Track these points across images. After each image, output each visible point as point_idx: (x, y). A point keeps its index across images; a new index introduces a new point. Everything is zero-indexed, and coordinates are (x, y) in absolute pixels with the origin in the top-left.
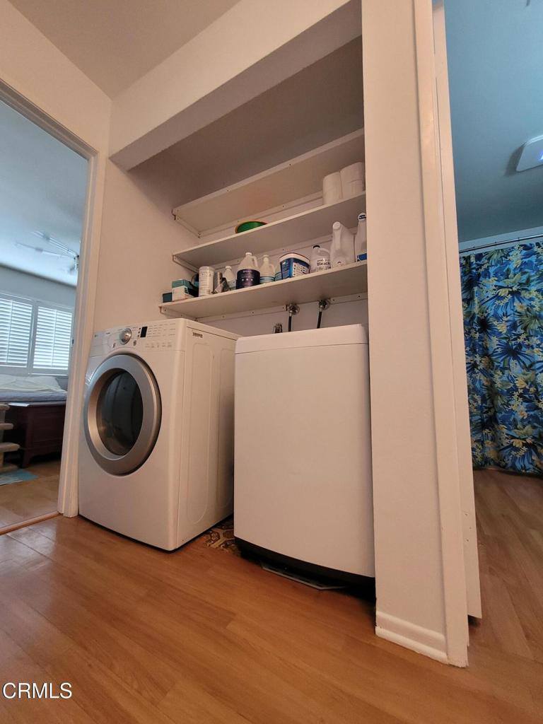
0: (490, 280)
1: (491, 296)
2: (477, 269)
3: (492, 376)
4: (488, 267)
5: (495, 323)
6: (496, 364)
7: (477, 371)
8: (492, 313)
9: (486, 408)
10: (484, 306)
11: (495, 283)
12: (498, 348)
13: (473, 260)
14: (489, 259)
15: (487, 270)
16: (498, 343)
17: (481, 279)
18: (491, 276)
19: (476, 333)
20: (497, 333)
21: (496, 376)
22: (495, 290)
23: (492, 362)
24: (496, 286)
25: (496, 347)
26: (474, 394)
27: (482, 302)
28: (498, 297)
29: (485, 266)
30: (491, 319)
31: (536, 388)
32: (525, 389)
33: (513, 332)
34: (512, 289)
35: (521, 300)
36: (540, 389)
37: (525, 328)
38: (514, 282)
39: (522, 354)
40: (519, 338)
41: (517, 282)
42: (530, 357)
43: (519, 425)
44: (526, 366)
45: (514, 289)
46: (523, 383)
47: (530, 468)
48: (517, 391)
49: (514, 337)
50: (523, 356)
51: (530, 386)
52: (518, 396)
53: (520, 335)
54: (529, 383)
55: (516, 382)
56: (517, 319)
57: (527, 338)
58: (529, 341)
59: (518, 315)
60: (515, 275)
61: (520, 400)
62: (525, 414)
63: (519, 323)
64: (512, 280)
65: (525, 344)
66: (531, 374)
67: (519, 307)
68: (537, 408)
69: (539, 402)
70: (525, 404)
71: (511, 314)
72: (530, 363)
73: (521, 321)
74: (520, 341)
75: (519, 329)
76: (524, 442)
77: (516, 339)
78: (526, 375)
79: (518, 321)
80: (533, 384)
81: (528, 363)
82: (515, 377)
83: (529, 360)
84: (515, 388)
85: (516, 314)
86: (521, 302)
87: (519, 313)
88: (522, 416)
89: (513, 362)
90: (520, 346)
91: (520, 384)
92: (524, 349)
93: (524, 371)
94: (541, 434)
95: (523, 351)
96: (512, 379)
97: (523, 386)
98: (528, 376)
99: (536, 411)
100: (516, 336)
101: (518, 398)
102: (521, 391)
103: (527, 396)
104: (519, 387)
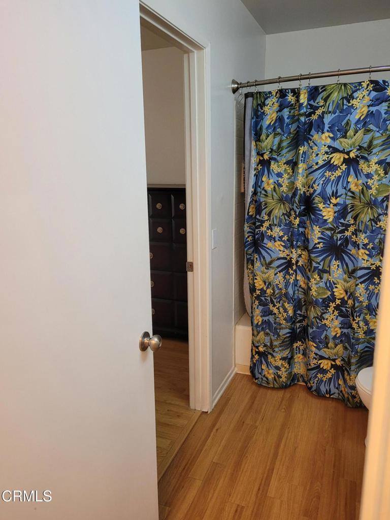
0: (323, 136)
1: (321, 163)
2: (310, 115)
3: (309, 279)
4: (323, 113)
5: (321, 206)
6: (314, 264)
7: (291, 272)
8: (319, 189)
9: (300, 315)
10: (311, 177)
11: (329, 141)
12: (319, 243)
13: (303, 99)
14: (326, 100)
15: (321, 117)
16: (319, 235)
17: (313, 132)
18: (325, 130)
19: (295, 218)
20: (321, 221)
21: (312, 280)
22: (327, 153)
23: (310, 260)
24: (329, 147)
25: (316, 241)
26: (285, 302)
27: (310, 171)
28: (329, 166)
29: (319, 112)
30: (317, 200)
31: (354, 301)
32: (342, 299)
33: (342, 221)
34: (349, 156)
35: (357, 173)
36: (357, 304)
37: (355, 218)
38: (354, 144)
39: (347, 253)
40: (348, 231)
41: (357, 144)
42: (353, 259)
43: (330, 343)
44: (349, 271)
45: (352, 155)
46: (342, 292)
47: (335, 393)
48: (334, 300)
49: (341, 228)
50: (348, 256)
51: (349, 298)
52: (334, 307)
53: (349, 226)
54: (349, 294)
55: (335, 290)
56: (348, 202)
57: (355, 233)
58: (356, 237)
59: (351, 196)
60: (356, 132)
61: (336, 313)
62: (339, 331)
63: (350, 209)
64: (350, 141)
65: (352, 240)
66: (352, 281)
67: (354, 183)
68: (350, 327)
69: (354, 320)
70: (340, 319)
71: (342, 194)
72: (353, 268)
73: (353, 207)
74: (347, 234)
75: (349, 217)
76: (333, 363)
77: (342, 232)
78: (348, 283)
79: (350, 205)
80: (352, 295)
81: (351, 268)
82: (335, 284)
83: (353, 263)
84: (333, 298)
85: (350, 194)
86: (357, 177)
87: (353, 193)
88: (335, 334)
89: (335, 264)
90: (347, 241)
91: (339, 292)
92: (350, 247)
93: (345, 276)
94: (349, 358)
95: (348, 249)
96: (331, 286)
97: (342, 296)
98: (349, 284)
99: (349, 329)
100: (344, 228)
101: (334, 311)
102: (338, 302)
103: (344, 309)
104: (338, 297)
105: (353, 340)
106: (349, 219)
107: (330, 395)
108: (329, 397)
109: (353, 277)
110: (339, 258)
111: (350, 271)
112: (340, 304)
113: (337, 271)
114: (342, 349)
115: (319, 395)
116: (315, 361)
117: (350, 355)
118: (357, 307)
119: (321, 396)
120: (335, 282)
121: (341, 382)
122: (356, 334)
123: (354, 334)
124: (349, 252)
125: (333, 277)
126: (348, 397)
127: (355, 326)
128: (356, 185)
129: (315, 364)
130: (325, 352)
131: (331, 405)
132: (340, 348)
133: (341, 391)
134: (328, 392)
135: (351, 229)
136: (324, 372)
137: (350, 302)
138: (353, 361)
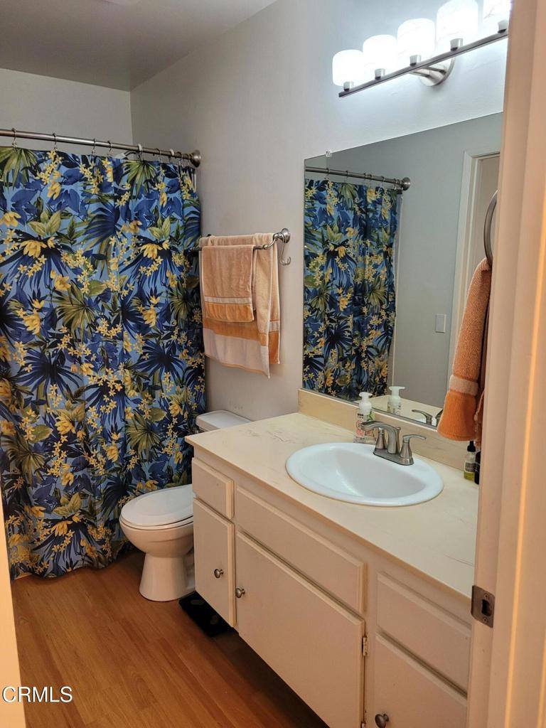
0: (7, 216)
1: (9, 253)
3: (19, 419)
4: (2, 184)
6: (24, 396)
8: (13, 290)
11: (16, 224)
16: (26, 354)
18: (8, 208)
20: (23, 334)
21: (25, 419)
22: (16, 240)
23: (17, 392)
24: (18, 232)
25: (24, 363)
28: (22, 257)
30: (13, 305)
31: (86, 431)
32: (69, 434)
33: (51, 331)
34: (47, 245)
35: (61, 268)
36: (91, 434)
37: (69, 325)
38: (49, 230)
39: (65, 373)
40: (61, 342)
41: (54, 230)
42: (77, 378)
43: (62, 497)
44: (71, 395)
45: (51, 244)
46: (67, 424)
47: (78, 561)
48: (58, 439)
49: (52, 340)
50: (67, 375)
51: (78, 430)
52: (60, 448)
53: (62, 336)
54: (76, 424)
55: (57, 424)
56: (55, 305)
57: (72, 344)
58: (75, 349)
59: (57, 298)
60: (51, 214)
61: (64, 454)
62: (71, 477)
63: (59, 314)
64: (46, 226)
65: (69, 353)
66: (78, 407)
67: (59, 281)
68: (87, 465)
69: (90, 455)
70: (71, 460)
71: (47, 296)
72: (78, 389)
73: (62, 311)
74: (61, 347)
75: (59, 325)
76: (70, 523)
77: (54, 345)
78: (72, 410)
79: (58, 310)
80: (81, 424)
81: (74, 389)
82: (56, 416)
83: (76, 383)
84: (56, 436)
85: (55, 294)
86: (61, 273)
87: (59, 293)
88: (66, 482)
89: (52, 388)
90: (62, 356)
91: (63, 426)
92: (67, 363)
93: (68, 402)
94: (92, 506)
95: (66, 367)
96: (51, 420)
97: (68, 430)
98: (74, 412)
99: (86, 469)
100: (55, 339)
101: (60, 453)
102: (64, 439)
103: (73, 446)
104: (62, 433)
105: (94, 480)
106: (61, 327)
107: (72, 568)
108: (72, 571)
109: (80, 400)
110: (57, 380)
111: (73, 393)
112: (66, 440)
113: (56, 399)
114: (78, 498)
115: (59, 574)
116: (46, 531)
117: (92, 502)
118: (92, 437)
119: (62, 575)
120: (56, 413)
121: (84, 543)
122: (96, 472)
123: (93, 473)
124: (67, 369)
125: (53, 408)
126: (98, 557)
127: (92, 462)
128: (62, 282)
129: (47, 535)
130: (59, 512)
131: (76, 579)
132: (76, 498)
133: (86, 555)
134: (70, 565)
135: (66, 340)
136: (59, 540)
137: (80, 434)
138: (98, 507)
